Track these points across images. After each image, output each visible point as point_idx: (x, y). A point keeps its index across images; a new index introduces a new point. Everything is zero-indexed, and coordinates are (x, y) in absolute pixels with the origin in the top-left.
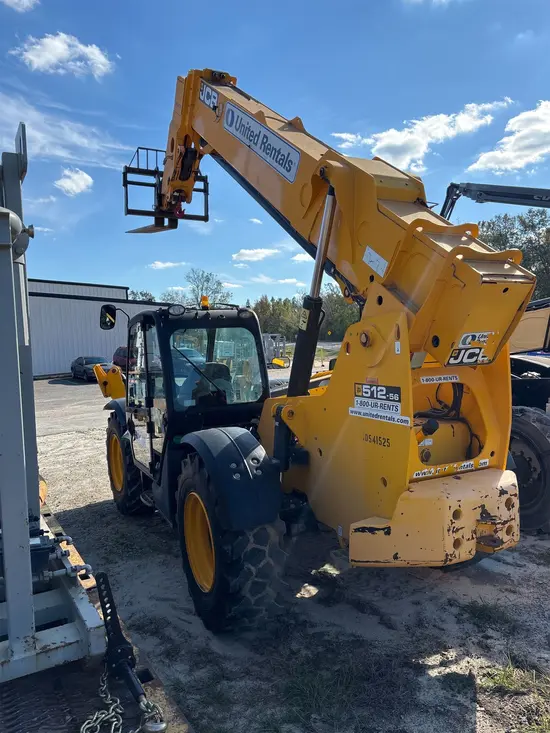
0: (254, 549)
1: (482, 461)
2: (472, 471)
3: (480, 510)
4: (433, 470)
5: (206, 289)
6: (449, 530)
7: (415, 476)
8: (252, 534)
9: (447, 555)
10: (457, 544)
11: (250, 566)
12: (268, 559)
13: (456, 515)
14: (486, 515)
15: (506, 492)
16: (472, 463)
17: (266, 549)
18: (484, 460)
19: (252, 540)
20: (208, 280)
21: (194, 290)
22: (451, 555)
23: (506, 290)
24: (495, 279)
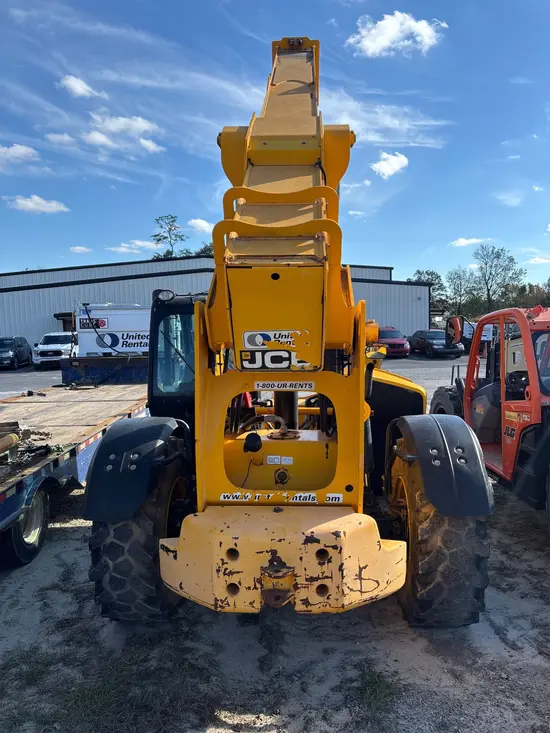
0: (112, 542)
1: (331, 495)
2: (315, 505)
3: (269, 556)
4: (249, 495)
5: (496, 265)
6: (218, 571)
7: (222, 498)
8: (114, 527)
9: (216, 600)
10: (233, 588)
11: (107, 559)
12: (127, 556)
13: (233, 553)
14: (276, 563)
15: (318, 541)
16: (313, 494)
17: (127, 546)
18: (336, 494)
19: (112, 533)
20: (498, 256)
21: (482, 268)
22: (222, 601)
23: (275, 277)
24: (249, 262)
